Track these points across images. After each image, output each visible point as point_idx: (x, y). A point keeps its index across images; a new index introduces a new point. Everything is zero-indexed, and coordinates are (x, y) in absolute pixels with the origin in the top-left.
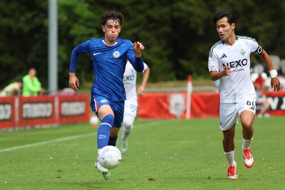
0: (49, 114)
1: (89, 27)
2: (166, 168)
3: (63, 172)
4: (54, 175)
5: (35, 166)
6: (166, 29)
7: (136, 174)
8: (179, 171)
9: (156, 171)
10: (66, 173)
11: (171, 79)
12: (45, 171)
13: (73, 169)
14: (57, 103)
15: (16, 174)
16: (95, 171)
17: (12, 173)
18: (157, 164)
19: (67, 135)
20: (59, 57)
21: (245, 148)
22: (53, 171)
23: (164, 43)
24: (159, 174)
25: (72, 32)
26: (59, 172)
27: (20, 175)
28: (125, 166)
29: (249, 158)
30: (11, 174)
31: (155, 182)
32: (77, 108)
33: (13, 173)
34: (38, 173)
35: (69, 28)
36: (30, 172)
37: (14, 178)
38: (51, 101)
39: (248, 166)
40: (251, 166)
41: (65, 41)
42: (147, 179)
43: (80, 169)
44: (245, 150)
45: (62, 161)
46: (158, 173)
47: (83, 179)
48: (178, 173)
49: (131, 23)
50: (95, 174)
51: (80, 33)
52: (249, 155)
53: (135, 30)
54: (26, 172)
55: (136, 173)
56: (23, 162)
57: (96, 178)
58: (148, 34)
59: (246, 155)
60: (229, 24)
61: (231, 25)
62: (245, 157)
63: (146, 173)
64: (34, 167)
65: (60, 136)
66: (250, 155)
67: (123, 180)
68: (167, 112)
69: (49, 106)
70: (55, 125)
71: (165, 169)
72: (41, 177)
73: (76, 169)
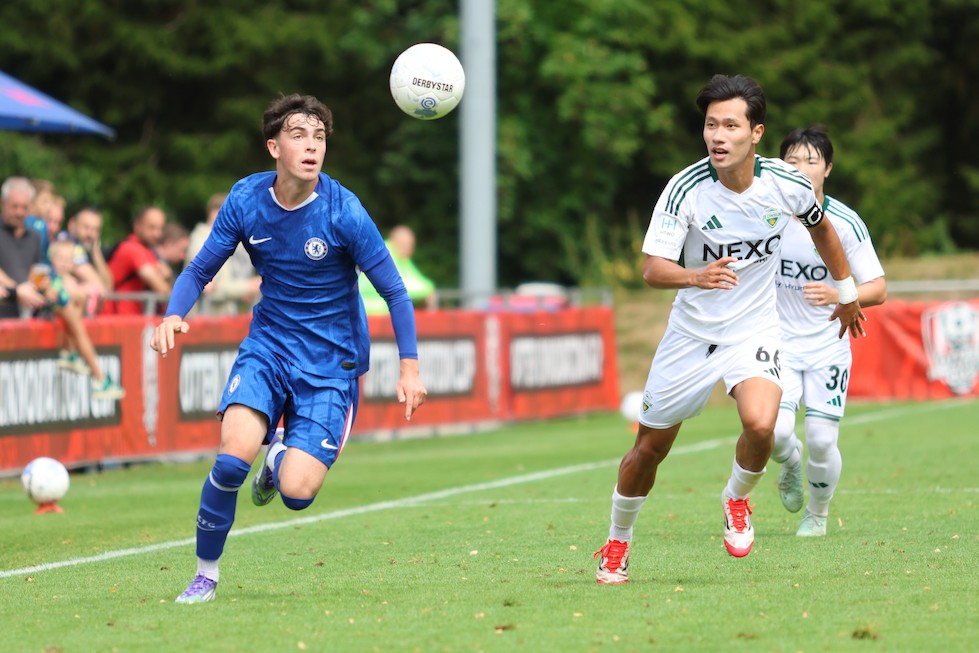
0: (462, 383)
1: (616, 47)
2: (920, 592)
3: (520, 605)
4: (486, 616)
5: (412, 582)
6: (916, 53)
7: (805, 615)
8: (969, 603)
9: (879, 603)
10: (534, 611)
11: (936, 248)
12: (451, 601)
13: (558, 596)
14: (493, 342)
15: (341, 613)
16: (644, 602)
17: (327, 612)
18: (884, 575)
19: (533, 463)
20: (502, 165)
21: (734, 495)
22: (482, 605)
23: (907, 105)
24: (894, 614)
25: (550, 67)
26: (507, 607)
27: (355, 618)
28: (759, 585)
29: (740, 526)
30: (323, 613)
31: (880, 644)
32: (573, 357)
33: (329, 609)
34: (426, 610)
35: (541, 51)
36: (394, 607)
37: (336, 629)
38: (472, 332)
39: (736, 552)
40: (744, 552)
41: (524, 101)
42: (846, 633)
43: (587, 594)
44: (734, 500)
45: (515, 564)
46: (890, 610)
47: (598, 634)
48: (966, 611)
49: (779, 30)
50: (645, 615)
51: (584, 69)
52: (743, 517)
53: (792, 58)
54: (379, 606)
55: (804, 610)
56: (368, 568)
57: (649, 629)
58: (845, 74)
59: (735, 517)
60: (748, 123)
61: (752, 127)
62: (730, 523)
63: (841, 610)
64: (411, 588)
65: (506, 466)
66: (746, 518)
67: (752, 637)
68: (920, 371)
69: (466, 349)
70: (486, 426)
71: (917, 595)
72: (439, 627)
73: (573, 596)
